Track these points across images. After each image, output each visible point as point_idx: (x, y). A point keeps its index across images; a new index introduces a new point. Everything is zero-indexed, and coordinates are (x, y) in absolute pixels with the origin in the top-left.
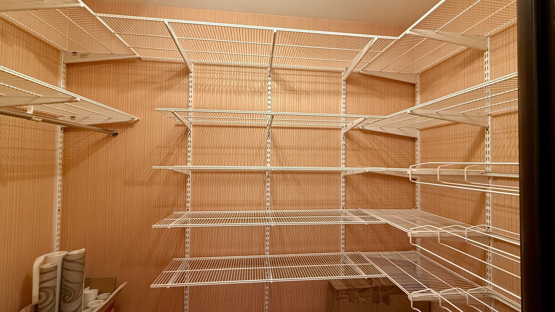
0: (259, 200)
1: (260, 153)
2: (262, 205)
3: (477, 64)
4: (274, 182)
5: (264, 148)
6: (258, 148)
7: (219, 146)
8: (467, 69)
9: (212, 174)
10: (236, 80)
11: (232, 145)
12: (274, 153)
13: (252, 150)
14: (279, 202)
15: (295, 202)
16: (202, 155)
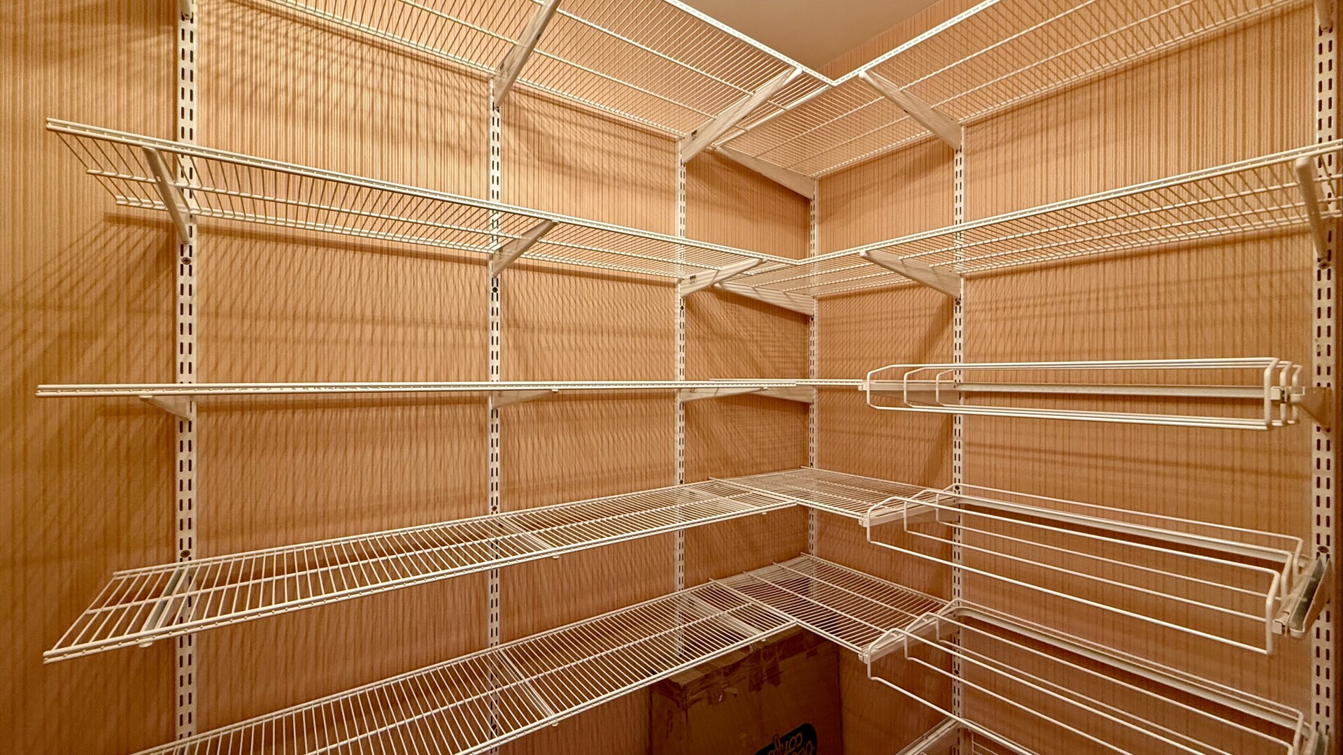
0: (464, 487)
1: (468, 341)
2: (475, 501)
3: (939, 175)
4: (512, 427)
5: (478, 324)
6: (459, 324)
7: (318, 315)
8: (918, 184)
9: (290, 412)
10: (382, 92)
11: (368, 313)
12: (511, 344)
13: (440, 332)
14: (524, 485)
15: (567, 480)
16: (246, 346)
